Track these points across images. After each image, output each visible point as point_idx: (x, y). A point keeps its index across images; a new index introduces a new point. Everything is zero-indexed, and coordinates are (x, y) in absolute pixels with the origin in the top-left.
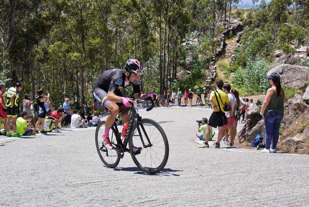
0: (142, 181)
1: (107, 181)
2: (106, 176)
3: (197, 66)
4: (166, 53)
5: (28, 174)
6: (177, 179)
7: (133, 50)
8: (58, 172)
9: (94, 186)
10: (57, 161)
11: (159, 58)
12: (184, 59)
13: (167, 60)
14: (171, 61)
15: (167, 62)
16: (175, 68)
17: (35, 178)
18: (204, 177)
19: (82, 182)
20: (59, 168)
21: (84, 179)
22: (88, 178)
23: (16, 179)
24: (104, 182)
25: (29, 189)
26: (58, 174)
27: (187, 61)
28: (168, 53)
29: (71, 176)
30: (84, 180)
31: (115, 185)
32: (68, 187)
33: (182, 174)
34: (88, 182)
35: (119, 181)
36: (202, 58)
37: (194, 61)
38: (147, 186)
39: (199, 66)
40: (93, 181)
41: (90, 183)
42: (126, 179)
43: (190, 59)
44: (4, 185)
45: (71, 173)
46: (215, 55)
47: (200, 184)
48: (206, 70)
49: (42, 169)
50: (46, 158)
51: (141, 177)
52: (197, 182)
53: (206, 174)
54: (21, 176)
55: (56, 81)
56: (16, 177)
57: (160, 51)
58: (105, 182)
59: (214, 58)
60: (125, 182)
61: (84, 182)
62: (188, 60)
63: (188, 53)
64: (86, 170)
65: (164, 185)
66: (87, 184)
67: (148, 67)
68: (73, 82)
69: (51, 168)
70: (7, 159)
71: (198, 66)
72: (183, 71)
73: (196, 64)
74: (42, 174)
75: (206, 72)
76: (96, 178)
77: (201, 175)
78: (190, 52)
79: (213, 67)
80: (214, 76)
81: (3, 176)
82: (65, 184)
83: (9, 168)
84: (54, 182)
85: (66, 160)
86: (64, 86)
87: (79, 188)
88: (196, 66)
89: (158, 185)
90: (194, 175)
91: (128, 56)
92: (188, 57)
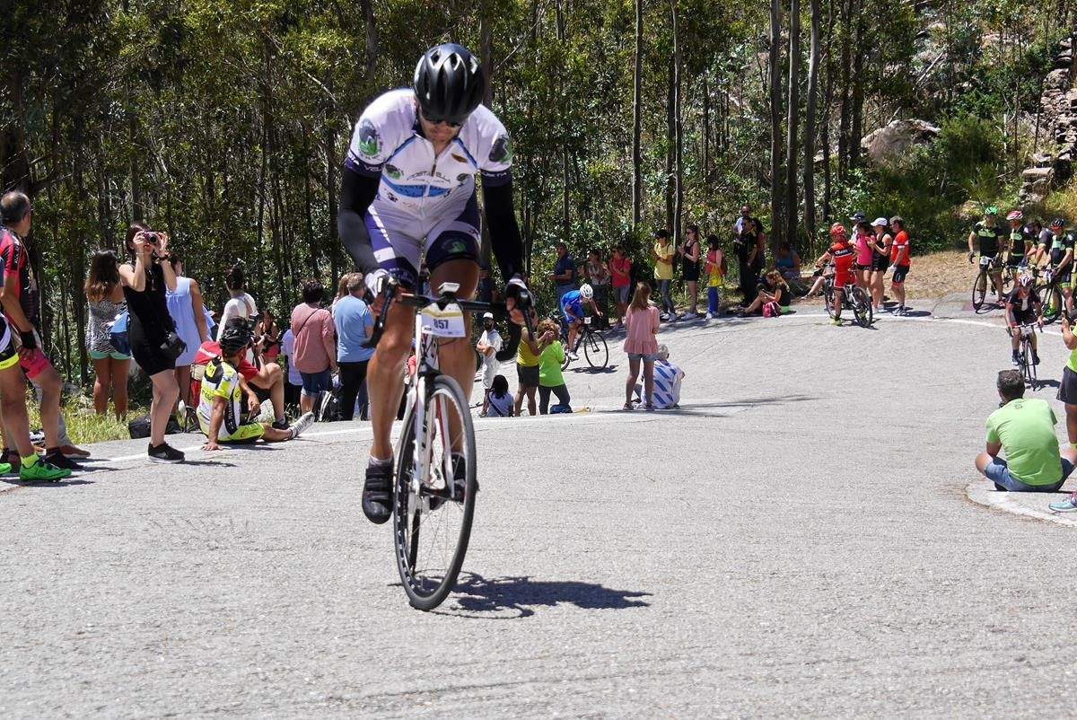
0: (715, 682)
1: (535, 680)
2: (529, 656)
3: (973, 94)
4: (806, 24)
5: (130, 643)
6: (897, 675)
7: (624, 11)
8: (282, 640)
9: (476, 704)
10: (268, 585)
11: (765, 56)
12: (904, 55)
13: (810, 61)
14: (831, 68)
15: (810, 75)
16: (851, 109)
17: (167, 666)
18: (1041, 671)
19: (411, 686)
20: (282, 617)
21: (418, 673)
22: (438, 665)
23: (78, 670)
24: (520, 687)
25: (149, 713)
26: (280, 647)
27: (919, 69)
28: (814, 25)
29: (348, 658)
30: (420, 677)
31: (580, 700)
32: (344, 707)
33: (925, 653)
34: (440, 687)
35: (597, 684)
36: (1004, 53)
37: (957, 67)
38: (747, 708)
39: (986, 97)
40: (464, 681)
41: (453, 689)
42: (635, 674)
43: (934, 54)
44: (21, 695)
45: (349, 640)
46: (1072, 36)
47: (1021, 703)
48: (1023, 115)
49: (199, 624)
50: (206, 572)
51: (708, 664)
52: (1003, 692)
53: (1049, 654)
54: (98, 656)
55: (218, 179)
56: (72, 657)
57: (774, 17)
58: (528, 686)
59: (1070, 51)
60: (630, 685)
61: (420, 684)
62: (927, 62)
63: (924, 24)
64: (423, 630)
65: (832, 703)
66: (436, 693)
67: (708, 104)
68: (308, 186)
69: (239, 617)
70: (12, 574)
71: (978, 97)
72: (895, 122)
73: (965, 85)
74: (198, 646)
75: (1026, 129)
76: (479, 666)
77: (1021, 660)
78: (933, 19)
79: (1062, 102)
80: (1068, 146)
81: (12, 654)
82: (328, 693)
83: (32, 617)
84: (270, 685)
85: (311, 582)
86: (262, 204)
87: (398, 714)
88: (968, 93)
89: (805, 703)
90: (987, 659)
91: (599, 43)
92: (923, 48)
